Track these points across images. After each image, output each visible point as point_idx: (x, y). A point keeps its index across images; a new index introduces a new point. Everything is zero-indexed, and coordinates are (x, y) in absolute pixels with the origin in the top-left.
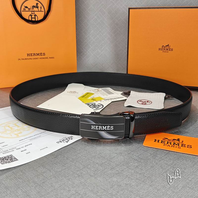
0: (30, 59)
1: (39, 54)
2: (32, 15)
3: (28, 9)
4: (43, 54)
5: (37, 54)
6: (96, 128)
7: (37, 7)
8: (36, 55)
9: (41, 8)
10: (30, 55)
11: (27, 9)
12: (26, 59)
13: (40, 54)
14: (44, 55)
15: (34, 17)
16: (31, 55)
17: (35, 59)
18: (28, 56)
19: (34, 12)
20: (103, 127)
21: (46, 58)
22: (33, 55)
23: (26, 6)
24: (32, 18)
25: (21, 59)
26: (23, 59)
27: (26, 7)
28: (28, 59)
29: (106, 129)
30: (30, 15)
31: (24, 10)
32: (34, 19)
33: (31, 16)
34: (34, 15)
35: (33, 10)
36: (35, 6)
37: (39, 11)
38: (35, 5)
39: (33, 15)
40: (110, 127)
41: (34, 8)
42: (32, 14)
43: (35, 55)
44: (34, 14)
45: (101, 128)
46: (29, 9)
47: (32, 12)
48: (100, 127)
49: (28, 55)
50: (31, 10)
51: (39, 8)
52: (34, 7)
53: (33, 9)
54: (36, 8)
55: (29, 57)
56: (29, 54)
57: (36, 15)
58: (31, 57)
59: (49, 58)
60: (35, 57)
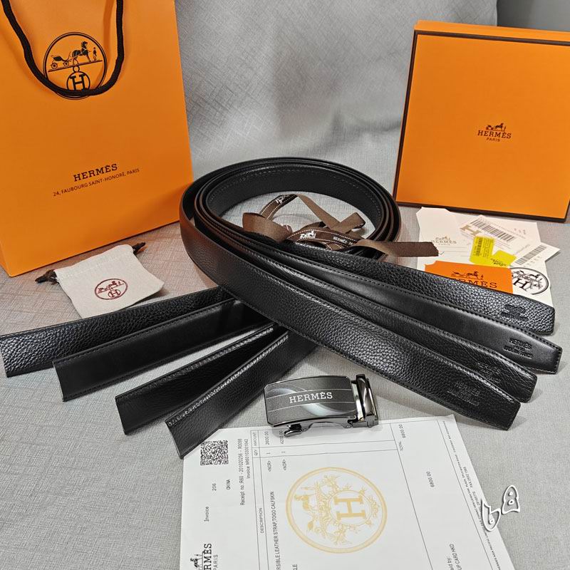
0: (82, 186)
1: (102, 169)
2: (75, 77)
3: (62, 62)
4: (111, 168)
5: (97, 170)
7: (86, 53)
8: (95, 173)
9: (95, 52)
10: (81, 176)
11: (60, 64)
12: (72, 189)
13: (104, 169)
14: (114, 168)
15: (80, 79)
16: (84, 176)
17: (93, 183)
18: (76, 180)
19: (78, 66)
21: (121, 175)
22: (89, 175)
23: (56, 55)
24: (75, 84)
25: (60, 191)
26: (66, 191)
27: (58, 59)
28: (78, 187)
30: (70, 77)
31: (54, 66)
32: (82, 84)
33: (73, 78)
34: (80, 76)
35: (76, 63)
36: (79, 52)
37: (90, 62)
38: (80, 48)
39: (77, 75)
41: (79, 56)
42: (75, 72)
43: (92, 175)
44: (78, 71)
46: (66, 62)
47: (74, 67)
49: (77, 177)
50: (71, 64)
51: (91, 54)
52: (76, 53)
53: (75, 59)
54: (81, 55)
55: (79, 183)
56: (79, 175)
57: (85, 74)
58: (83, 181)
59: (128, 172)
60: (93, 178)
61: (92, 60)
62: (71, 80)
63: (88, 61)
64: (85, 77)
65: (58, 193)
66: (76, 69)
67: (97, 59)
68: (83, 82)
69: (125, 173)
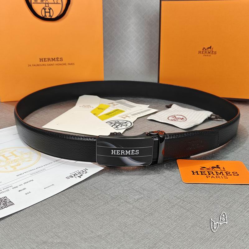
0: (44, 65)
1: (55, 59)
4: (59, 59)
5: (52, 59)
6: (117, 152)
8: (51, 60)
10: (43, 60)
11: (39, 1)
12: (38, 65)
13: (56, 59)
14: (61, 60)
15: (48, 11)
16: (45, 60)
17: (49, 65)
19: (48, 4)
20: (126, 151)
21: (64, 64)
22: (47, 60)
24: (45, 12)
25: (31, 65)
26: (34, 65)
28: (41, 65)
29: (130, 154)
30: (43, 8)
31: (36, 1)
32: (49, 13)
33: (45, 9)
34: (49, 9)
35: (47, 2)
37: (54, 3)
39: (47, 8)
40: (135, 151)
43: (49, 60)
44: (48, 6)
45: (124, 152)
46: (42, 1)
47: (46, 4)
48: (122, 152)
49: (41, 60)
50: (44, 2)
55: (42, 63)
57: (51, 9)
58: (44, 63)
59: (68, 64)
60: (50, 63)
61: (56, 2)
62: (43, 10)
63: (53, 2)
64: (51, 10)
65: (30, 65)
66: (47, 5)
67: (58, 2)
68: (50, 12)
69: (67, 64)
